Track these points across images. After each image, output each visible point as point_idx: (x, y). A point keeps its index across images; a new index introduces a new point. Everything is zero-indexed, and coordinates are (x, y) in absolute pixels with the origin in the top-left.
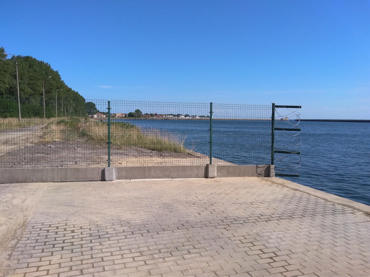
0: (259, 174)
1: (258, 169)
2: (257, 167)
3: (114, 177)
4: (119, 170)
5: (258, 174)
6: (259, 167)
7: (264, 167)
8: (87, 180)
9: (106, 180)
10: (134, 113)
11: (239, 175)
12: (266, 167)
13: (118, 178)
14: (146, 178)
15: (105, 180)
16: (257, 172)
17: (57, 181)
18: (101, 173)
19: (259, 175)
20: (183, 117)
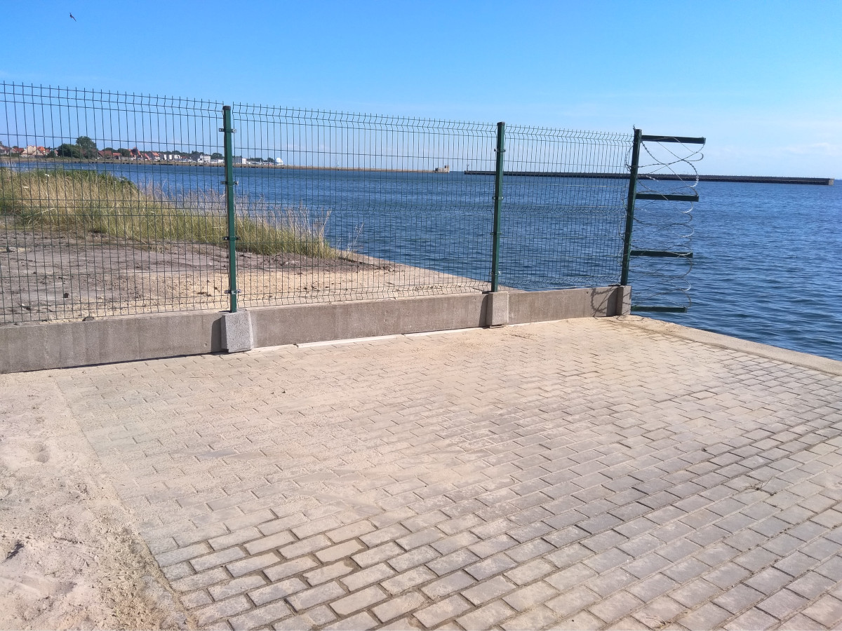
0: (597, 310)
1: (596, 296)
2: (594, 293)
3: (252, 340)
4: (263, 318)
5: (594, 309)
6: (598, 293)
7: (608, 291)
8: (171, 353)
9: (230, 351)
10: (76, 146)
11: (556, 316)
12: (611, 293)
13: (261, 343)
14: (336, 338)
15: (226, 352)
16: (592, 304)
17: (74, 364)
18: (210, 332)
19: (596, 312)
20: (208, 159)
